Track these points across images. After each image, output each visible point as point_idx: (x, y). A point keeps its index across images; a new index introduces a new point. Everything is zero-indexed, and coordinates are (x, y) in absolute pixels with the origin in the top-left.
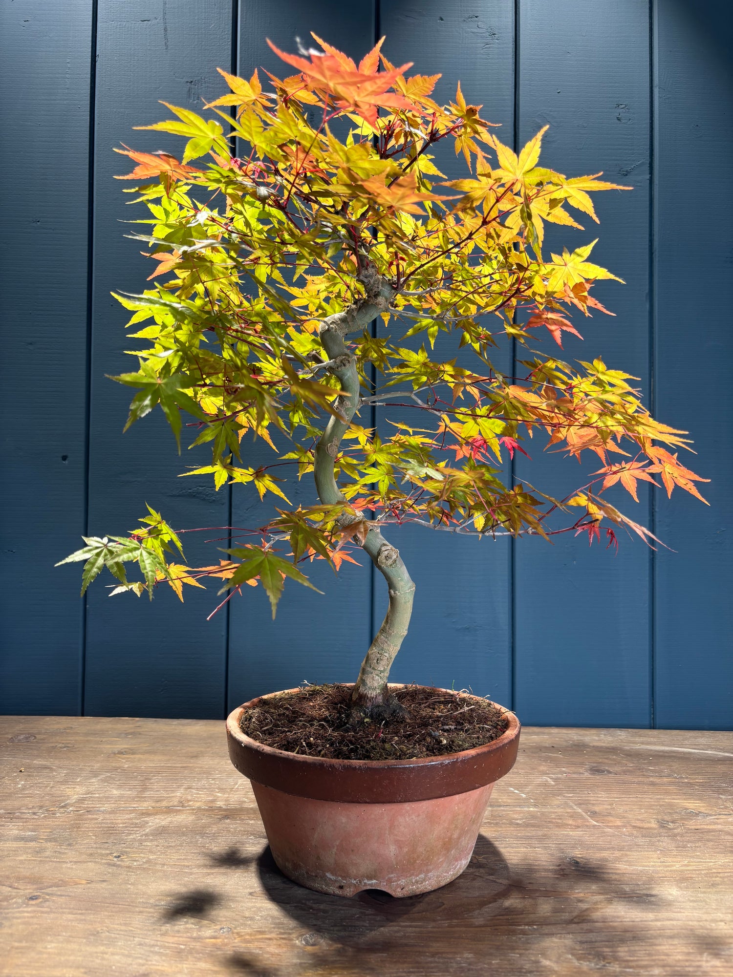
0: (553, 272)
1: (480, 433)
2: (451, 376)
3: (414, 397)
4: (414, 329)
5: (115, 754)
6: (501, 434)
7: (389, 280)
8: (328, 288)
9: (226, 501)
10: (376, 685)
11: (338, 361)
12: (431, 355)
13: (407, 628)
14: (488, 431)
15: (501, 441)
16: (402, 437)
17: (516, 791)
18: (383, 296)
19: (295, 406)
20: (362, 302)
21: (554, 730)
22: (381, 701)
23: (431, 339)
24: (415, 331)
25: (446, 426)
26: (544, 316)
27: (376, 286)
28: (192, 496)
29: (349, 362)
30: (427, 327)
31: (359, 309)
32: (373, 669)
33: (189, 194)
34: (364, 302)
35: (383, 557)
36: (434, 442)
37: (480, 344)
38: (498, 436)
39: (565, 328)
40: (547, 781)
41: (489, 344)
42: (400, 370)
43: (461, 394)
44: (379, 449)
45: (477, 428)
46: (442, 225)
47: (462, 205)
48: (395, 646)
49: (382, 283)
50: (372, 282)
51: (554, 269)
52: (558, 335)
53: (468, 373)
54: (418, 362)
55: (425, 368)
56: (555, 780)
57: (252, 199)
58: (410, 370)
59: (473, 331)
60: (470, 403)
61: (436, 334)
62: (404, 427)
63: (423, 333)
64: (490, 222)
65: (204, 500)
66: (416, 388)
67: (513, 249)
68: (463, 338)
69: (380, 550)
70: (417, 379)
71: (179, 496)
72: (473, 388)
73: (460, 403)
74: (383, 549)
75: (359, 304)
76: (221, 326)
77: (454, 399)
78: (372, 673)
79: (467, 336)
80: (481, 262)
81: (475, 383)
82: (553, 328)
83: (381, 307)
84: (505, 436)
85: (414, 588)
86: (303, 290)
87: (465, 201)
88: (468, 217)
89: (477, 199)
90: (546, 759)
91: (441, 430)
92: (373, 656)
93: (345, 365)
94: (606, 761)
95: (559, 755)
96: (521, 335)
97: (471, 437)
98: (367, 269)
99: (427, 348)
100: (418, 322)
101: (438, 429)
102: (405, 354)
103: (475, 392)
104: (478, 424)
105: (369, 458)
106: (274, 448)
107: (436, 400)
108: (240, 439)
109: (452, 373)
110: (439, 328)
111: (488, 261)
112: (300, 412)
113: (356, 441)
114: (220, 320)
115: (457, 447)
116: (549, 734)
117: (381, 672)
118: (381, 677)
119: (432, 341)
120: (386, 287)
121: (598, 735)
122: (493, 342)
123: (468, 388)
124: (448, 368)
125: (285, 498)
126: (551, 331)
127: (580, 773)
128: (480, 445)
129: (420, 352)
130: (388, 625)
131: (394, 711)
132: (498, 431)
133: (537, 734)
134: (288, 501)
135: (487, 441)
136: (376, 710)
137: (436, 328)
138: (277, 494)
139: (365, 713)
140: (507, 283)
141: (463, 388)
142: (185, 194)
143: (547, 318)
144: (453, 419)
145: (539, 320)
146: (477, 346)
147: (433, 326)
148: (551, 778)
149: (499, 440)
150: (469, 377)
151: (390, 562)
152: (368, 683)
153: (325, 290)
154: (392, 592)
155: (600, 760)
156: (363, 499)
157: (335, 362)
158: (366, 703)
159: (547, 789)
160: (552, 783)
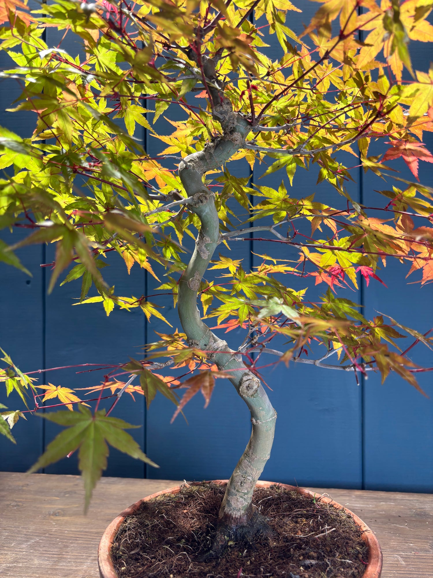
0: (418, 93)
1: (337, 262)
2: (310, 210)
3: (273, 231)
4: (273, 167)
5: (50, 515)
6: (357, 263)
7: (245, 116)
8: (192, 133)
10: (240, 506)
11: (195, 198)
12: (291, 192)
13: (269, 452)
14: (345, 261)
15: (358, 270)
16: (267, 266)
18: (238, 132)
19: (166, 242)
20: (219, 139)
21: (399, 496)
22: (245, 521)
23: (289, 176)
24: (274, 169)
25: (305, 257)
26: (402, 147)
27: (231, 121)
29: (206, 198)
30: (286, 165)
31: (216, 147)
32: (237, 491)
33: (44, 37)
34: (221, 140)
35: (245, 387)
36: (296, 270)
37: (337, 179)
38: (355, 265)
39: (423, 159)
40: (398, 561)
41: (346, 177)
42: (262, 207)
43: (319, 227)
44: (243, 279)
45: (335, 258)
46: (297, 57)
47: (317, 20)
48: (258, 469)
49: (238, 119)
50: (227, 118)
51: (418, 90)
52: (415, 167)
53: (326, 207)
54: (278, 199)
55: (285, 204)
56: (405, 558)
57: (107, 41)
58: (271, 207)
59: (330, 166)
60: (328, 234)
61: (295, 171)
62: (268, 258)
63: (282, 170)
64: (348, 35)
66: (276, 222)
67: (370, 78)
68: (321, 174)
69: (242, 379)
70: (277, 214)
72: (329, 220)
73: (318, 235)
74: (245, 378)
75: (216, 142)
76: (68, 164)
77: (313, 232)
78: (236, 495)
79: (325, 172)
80: (336, 99)
81: (331, 216)
82: (410, 159)
83: (238, 142)
84: (361, 265)
85: (276, 416)
86: (170, 136)
87: (320, 16)
88: (324, 40)
89: (333, 12)
90: (395, 532)
91: (302, 259)
92: (237, 479)
93: (202, 202)
95: (404, 527)
96: (378, 168)
97: (328, 266)
98: (221, 105)
99: (286, 185)
100: (276, 160)
101: (299, 259)
102: (266, 191)
103: (331, 224)
104: (335, 255)
105: (236, 287)
106: (157, 278)
107: (295, 234)
108: (129, 271)
109: (311, 208)
110: (297, 165)
111: (343, 98)
112: (171, 248)
113: (227, 271)
114: (68, 159)
115: (316, 274)
116: (395, 500)
117: (245, 494)
118: (245, 499)
119: (291, 178)
120: (242, 123)
122: (349, 176)
123: (326, 221)
124: (307, 204)
125: (166, 322)
126: (409, 163)
128: (338, 274)
129: (280, 189)
130: (251, 450)
131: (258, 531)
132: (355, 260)
134: (168, 323)
135: (344, 270)
136: (240, 531)
137: (294, 165)
138: (159, 317)
139: (229, 536)
140: (362, 119)
141: (320, 222)
142: (39, 37)
143: (405, 149)
144: (312, 249)
145: (396, 152)
146: (334, 181)
147: (291, 163)
148: (402, 557)
149: (356, 268)
150: (327, 210)
151: (251, 392)
152: (233, 504)
153: (191, 135)
154: (254, 420)
156: (234, 320)
157: (193, 199)
158: (231, 523)
159: (399, 572)
160: (403, 563)
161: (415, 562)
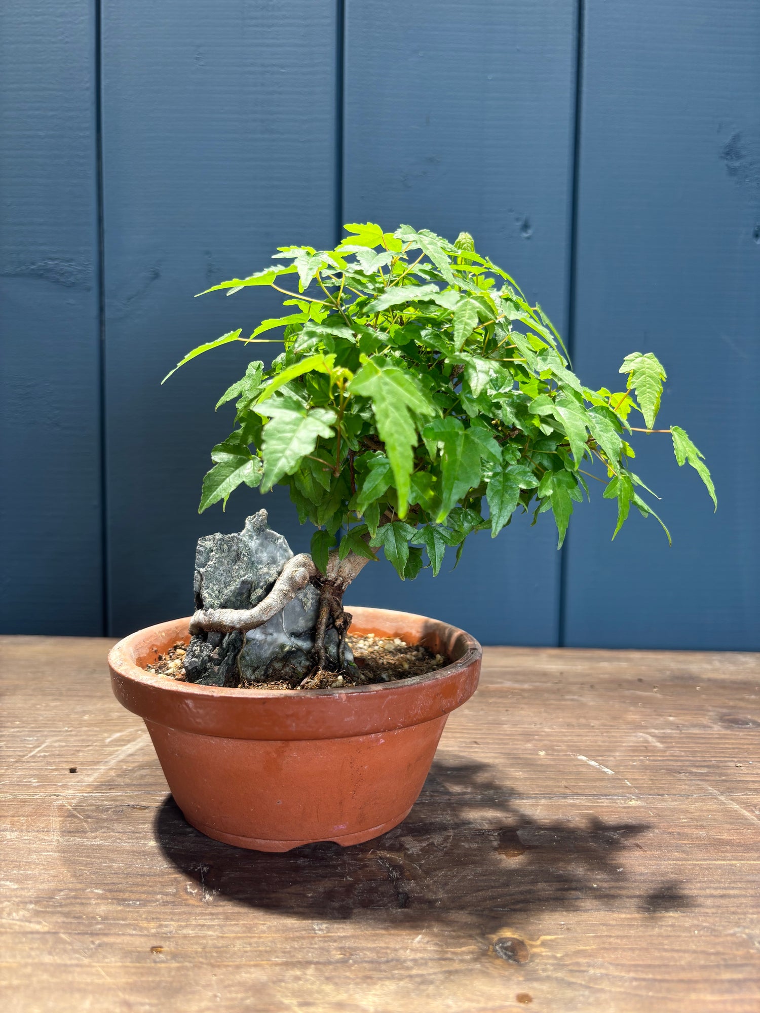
9: (93, 283)
17: (592, 763)
21: (636, 655)
28: (40, 275)
40: (647, 742)
56: (662, 738)
65: (57, 282)
71: (16, 275)
90: (635, 701)
94: (742, 704)
95: (655, 694)
116: (628, 660)
121: (710, 662)
127: (705, 727)
133: (609, 660)
148: (654, 736)
155: (731, 703)
159: (651, 758)
160: (658, 744)
161: (684, 743)
